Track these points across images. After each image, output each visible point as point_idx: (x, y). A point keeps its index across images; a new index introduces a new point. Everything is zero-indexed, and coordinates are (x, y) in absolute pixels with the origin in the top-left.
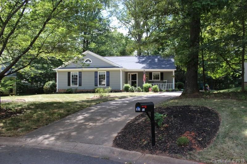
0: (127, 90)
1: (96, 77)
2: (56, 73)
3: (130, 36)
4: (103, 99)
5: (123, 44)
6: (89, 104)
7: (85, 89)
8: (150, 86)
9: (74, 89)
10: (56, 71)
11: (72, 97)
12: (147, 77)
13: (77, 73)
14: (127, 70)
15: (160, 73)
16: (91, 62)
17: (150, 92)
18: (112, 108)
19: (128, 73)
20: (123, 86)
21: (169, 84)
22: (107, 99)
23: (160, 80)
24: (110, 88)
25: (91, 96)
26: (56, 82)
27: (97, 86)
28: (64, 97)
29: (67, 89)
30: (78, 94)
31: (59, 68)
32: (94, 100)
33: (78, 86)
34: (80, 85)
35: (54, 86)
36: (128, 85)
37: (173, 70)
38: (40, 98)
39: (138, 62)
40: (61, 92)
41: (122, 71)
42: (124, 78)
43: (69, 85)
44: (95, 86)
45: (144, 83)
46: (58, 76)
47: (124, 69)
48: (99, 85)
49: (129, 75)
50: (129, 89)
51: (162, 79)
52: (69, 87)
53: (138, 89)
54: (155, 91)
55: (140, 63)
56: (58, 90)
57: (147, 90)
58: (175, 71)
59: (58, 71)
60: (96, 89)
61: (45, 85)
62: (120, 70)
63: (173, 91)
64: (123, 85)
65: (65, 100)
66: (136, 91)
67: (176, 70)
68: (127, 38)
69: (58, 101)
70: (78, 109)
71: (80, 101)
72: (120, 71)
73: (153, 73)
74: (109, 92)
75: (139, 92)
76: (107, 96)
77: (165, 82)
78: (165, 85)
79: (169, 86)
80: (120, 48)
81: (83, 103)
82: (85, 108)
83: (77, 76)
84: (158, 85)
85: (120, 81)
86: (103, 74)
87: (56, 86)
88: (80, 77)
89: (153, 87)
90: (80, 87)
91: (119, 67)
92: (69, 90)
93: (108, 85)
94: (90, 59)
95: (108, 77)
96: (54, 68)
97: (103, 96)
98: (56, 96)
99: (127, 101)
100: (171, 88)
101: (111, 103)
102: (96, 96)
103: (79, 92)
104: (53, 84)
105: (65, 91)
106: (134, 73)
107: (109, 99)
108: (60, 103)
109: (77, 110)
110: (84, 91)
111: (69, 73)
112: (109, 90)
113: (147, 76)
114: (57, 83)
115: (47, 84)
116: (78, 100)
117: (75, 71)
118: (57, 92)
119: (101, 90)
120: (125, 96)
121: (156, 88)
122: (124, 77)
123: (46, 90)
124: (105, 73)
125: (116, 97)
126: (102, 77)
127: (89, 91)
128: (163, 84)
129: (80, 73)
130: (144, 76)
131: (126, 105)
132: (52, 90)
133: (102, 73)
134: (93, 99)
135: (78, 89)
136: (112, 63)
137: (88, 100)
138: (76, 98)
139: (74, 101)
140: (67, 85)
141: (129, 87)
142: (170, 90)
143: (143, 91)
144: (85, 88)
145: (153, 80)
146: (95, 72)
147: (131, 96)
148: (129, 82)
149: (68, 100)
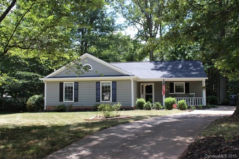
0: (140, 106)
1: (98, 89)
2: (44, 84)
3: (139, 39)
4: (110, 122)
5: (131, 49)
6: (88, 130)
7: (84, 105)
8: (174, 102)
9: (68, 105)
10: (44, 81)
11: (64, 118)
12: (167, 90)
13: (72, 84)
14: (140, 79)
15: (184, 83)
16: (92, 69)
17: (174, 110)
18: (129, 139)
19: (141, 84)
20: (135, 102)
21: (199, 99)
22: (117, 122)
23: (184, 93)
24: (119, 105)
25: (91, 116)
26: (44, 96)
27: (100, 101)
28: (53, 117)
29: (58, 105)
30: (72, 113)
31: (48, 78)
32: (96, 123)
33: (73, 101)
34: (76, 100)
35: (41, 102)
36: (142, 100)
37: (204, 79)
38: (18, 119)
39: (154, 68)
40: (50, 109)
41: (134, 81)
42: (136, 91)
43: (61, 100)
44: (97, 101)
45: (164, 97)
46: (47, 88)
47: (136, 77)
48: (102, 100)
49: (143, 86)
50: (144, 105)
51: (187, 91)
52: (61, 103)
53: (157, 105)
54: (182, 108)
55: (158, 70)
56: (46, 106)
57: (169, 107)
58: (206, 80)
59: (47, 82)
60: (99, 105)
61: (29, 101)
62: (132, 80)
63: (204, 108)
64: (135, 100)
65: (52, 123)
66: (153, 109)
67: (207, 78)
68: (135, 42)
69: (42, 124)
70: (71, 140)
71: (75, 124)
72: (130, 80)
73: (175, 83)
74: (119, 110)
75: (158, 109)
76: (115, 116)
77: (192, 96)
78: (192, 100)
79: (199, 101)
80: (127, 54)
81: (80, 128)
82: (82, 138)
83: (72, 88)
84: (184, 99)
85: (131, 94)
86: (107, 85)
87: (44, 102)
88: (77, 89)
89: (179, 102)
90: (76, 103)
91: (129, 75)
92: (61, 106)
93: (114, 100)
94: (90, 65)
95: (114, 89)
96: (42, 77)
97: (109, 115)
98: (41, 116)
99: (149, 124)
100: (201, 104)
101: (125, 128)
102: (98, 115)
103: (75, 110)
104: (39, 98)
105: (56, 109)
106: (149, 84)
107: (120, 121)
108: (43, 127)
109: (69, 143)
110: (81, 108)
111: (61, 84)
112: (118, 107)
113: (167, 88)
114: (45, 98)
115: (31, 98)
116: (72, 123)
117: (69, 82)
118: (45, 109)
119: (106, 108)
120: (142, 115)
121: (183, 104)
122: (136, 89)
123: (30, 106)
124: (110, 83)
125: (130, 118)
126: (106, 89)
127: (88, 108)
128: (189, 99)
129: (76, 83)
130: (164, 88)
131: (149, 131)
132: (39, 107)
133: (106, 83)
134: (94, 121)
135: (73, 105)
136: (120, 70)
137: (87, 123)
138: (69, 119)
139: (66, 124)
140: (59, 100)
141: (144, 104)
142: (200, 107)
143: (163, 109)
144: (82, 104)
145: (175, 93)
146: (97, 82)
147: (151, 116)
148: (142, 95)
149: (56, 123)
